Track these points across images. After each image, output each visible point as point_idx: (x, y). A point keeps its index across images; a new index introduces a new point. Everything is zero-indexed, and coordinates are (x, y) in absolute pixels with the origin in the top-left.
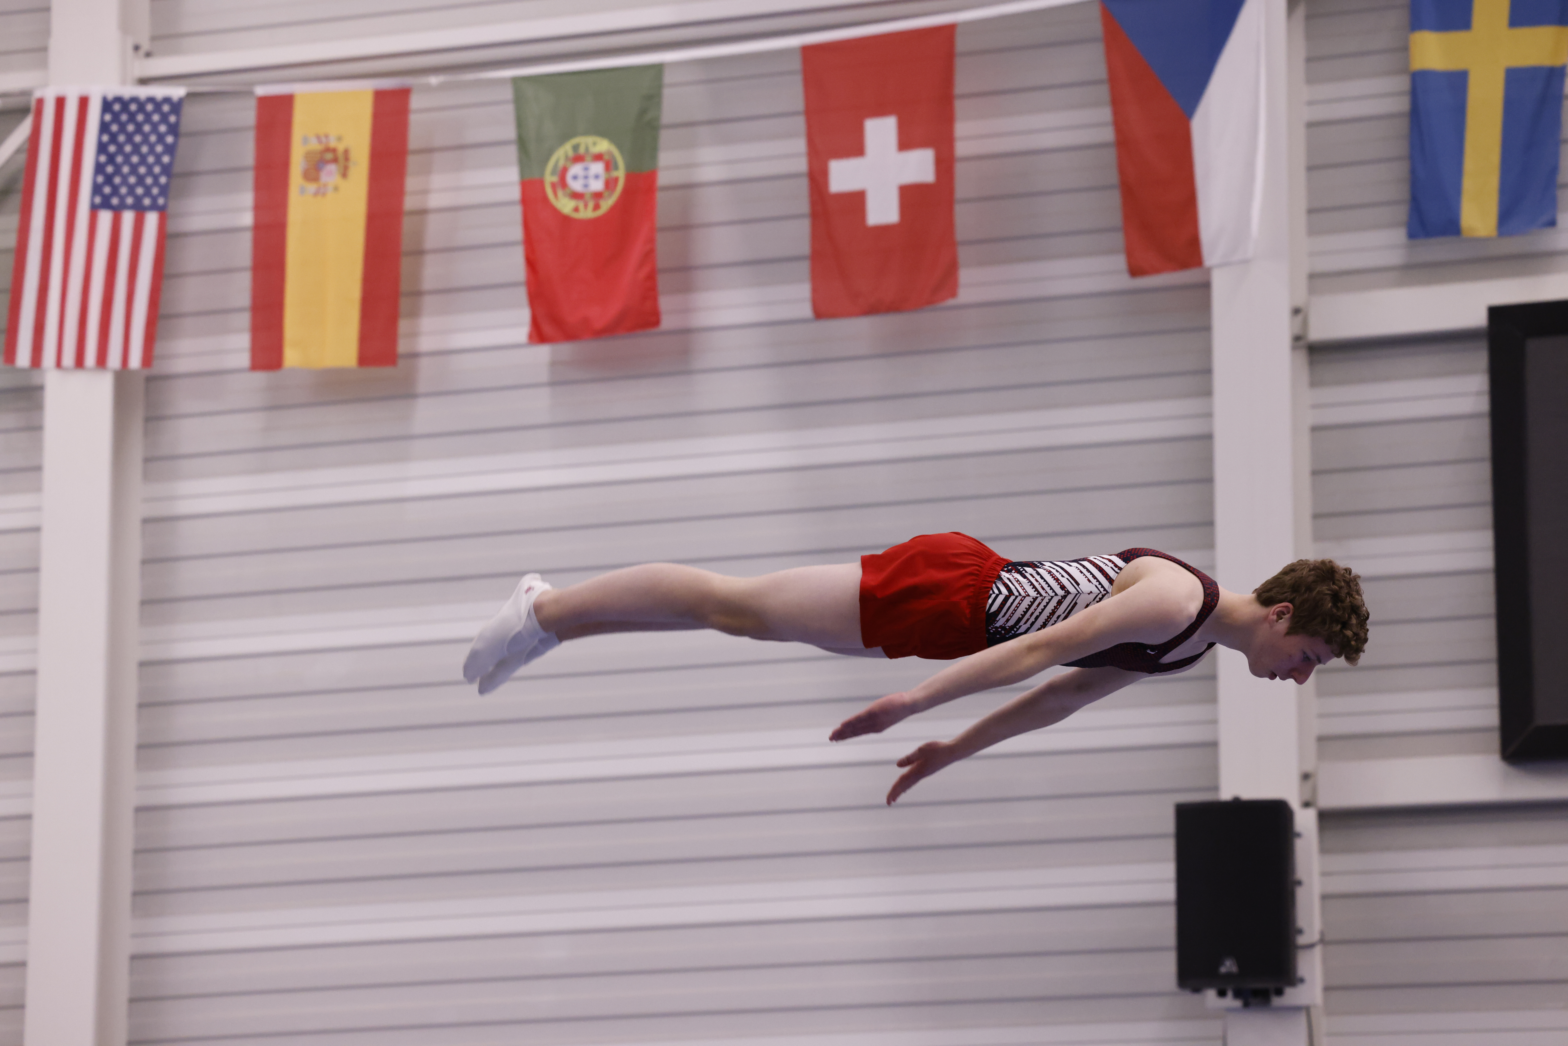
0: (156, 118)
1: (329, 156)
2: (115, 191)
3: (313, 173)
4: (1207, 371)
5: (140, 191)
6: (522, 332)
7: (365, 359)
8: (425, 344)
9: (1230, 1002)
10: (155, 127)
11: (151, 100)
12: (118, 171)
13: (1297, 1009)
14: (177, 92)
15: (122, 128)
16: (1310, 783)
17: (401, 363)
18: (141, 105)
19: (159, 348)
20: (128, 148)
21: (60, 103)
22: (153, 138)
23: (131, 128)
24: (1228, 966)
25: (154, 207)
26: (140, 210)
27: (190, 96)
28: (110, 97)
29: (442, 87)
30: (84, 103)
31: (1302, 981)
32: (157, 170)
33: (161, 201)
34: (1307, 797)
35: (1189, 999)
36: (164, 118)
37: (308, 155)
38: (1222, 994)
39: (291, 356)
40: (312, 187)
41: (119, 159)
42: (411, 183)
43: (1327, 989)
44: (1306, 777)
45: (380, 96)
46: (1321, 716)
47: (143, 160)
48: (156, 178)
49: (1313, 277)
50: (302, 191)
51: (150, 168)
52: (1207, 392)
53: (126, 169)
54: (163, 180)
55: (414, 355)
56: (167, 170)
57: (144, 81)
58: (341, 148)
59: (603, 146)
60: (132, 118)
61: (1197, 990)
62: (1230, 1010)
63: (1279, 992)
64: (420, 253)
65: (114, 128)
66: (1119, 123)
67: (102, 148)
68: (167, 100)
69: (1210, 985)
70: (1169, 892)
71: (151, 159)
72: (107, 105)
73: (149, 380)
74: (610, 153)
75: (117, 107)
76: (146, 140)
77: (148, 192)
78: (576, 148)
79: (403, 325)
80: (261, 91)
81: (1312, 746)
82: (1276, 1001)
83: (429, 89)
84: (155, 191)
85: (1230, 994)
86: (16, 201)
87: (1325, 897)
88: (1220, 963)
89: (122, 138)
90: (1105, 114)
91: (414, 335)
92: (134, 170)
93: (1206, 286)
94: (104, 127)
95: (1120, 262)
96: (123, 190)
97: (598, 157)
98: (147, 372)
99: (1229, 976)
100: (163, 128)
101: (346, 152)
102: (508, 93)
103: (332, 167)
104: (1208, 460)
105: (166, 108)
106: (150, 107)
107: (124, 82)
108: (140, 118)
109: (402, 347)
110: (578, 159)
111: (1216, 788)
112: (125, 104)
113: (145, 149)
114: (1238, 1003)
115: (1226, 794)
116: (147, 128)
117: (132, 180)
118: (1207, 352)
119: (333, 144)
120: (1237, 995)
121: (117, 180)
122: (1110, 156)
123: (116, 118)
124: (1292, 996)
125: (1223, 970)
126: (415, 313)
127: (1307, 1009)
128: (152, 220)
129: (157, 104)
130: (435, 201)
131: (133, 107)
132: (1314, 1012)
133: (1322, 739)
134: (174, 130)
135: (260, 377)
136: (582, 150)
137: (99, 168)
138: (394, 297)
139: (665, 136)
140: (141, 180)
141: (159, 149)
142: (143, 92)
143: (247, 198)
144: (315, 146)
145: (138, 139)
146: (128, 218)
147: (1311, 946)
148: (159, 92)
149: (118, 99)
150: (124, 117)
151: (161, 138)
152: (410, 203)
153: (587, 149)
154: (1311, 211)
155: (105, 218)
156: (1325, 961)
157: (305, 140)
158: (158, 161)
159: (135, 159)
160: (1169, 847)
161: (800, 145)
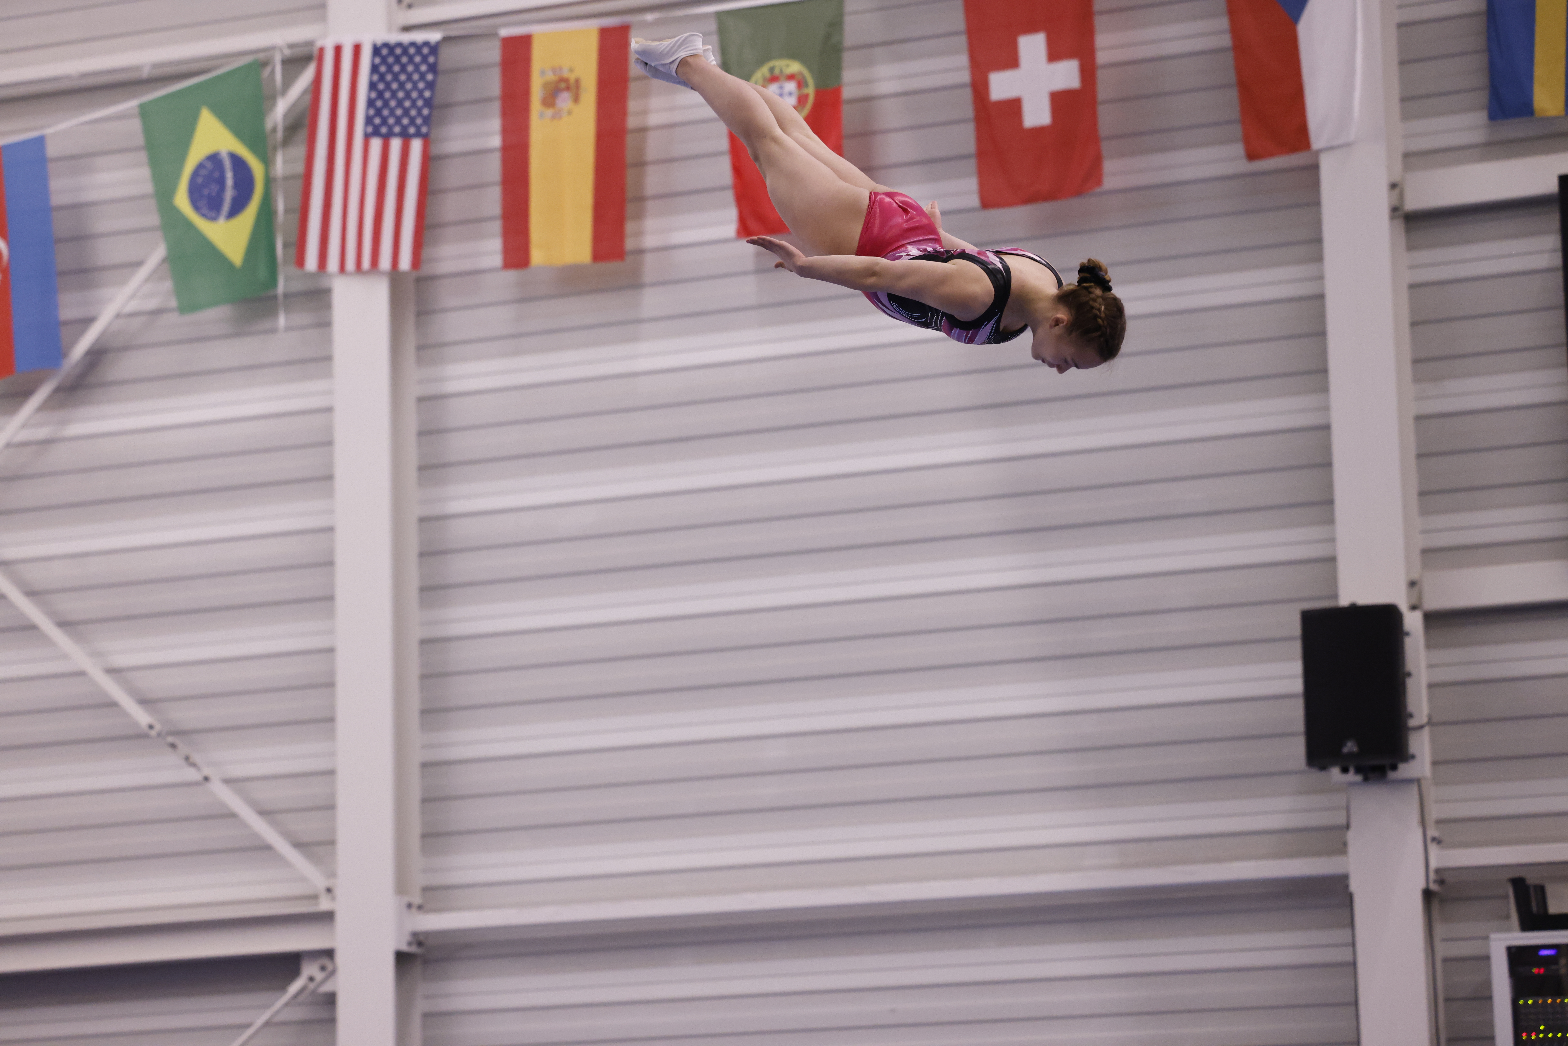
0: (418, 59)
1: (563, 85)
2: (384, 121)
3: (550, 100)
4: (1318, 240)
5: (405, 121)
6: (730, 228)
7: (599, 255)
8: (650, 241)
9: (1352, 777)
10: (417, 67)
11: (413, 44)
12: (386, 104)
13: (1409, 781)
14: (434, 36)
15: (390, 68)
16: (1416, 589)
17: (629, 259)
18: (405, 48)
19: (426, 253)
20: (395, 86)
21: (338, 50)
22: (416, 77)
23: (396, 68)
24: (1350, 747)
25: (418, 134)
26: (406, 138)
27: (446, 39)
28: (379, 42)
29: (657, 23)
30: (357, 49)
31: (1413, 757)
32: (420, 103)
33: (424, 130)
34: (1414, 601)
35: (1316, 775)
36: (425, 59)
37: (546, 85)
38: (1345, 770)
39: (537, 256)
40: (549, 112)
41: (387, 95)
42: (633, 105)
43: (1435, 763)
44: (1412, 584)
45: (604, 32)
46: (1424, 532)
47: (408, 95)
48: (419, 110)
49: (1407, 155)
50: (542, 115)
51: (414, 102)
52: (1319, 258)
53: (393, 103)
54: (425, 112)
55: (641, 252)
56: (428, 103)
57: (407, 29)
58: (572, 77)
59: (795, 67)
60: (398, 59)
61: (1323, 768)
62: (1352, 784)
63: (1394, 768)
64: (641, 164)
65: (383, 69)
66: (1236, 31)
67: (372, 86)
68: (426, 44)
69: (1334, 764)
70: (1297, 686)
71: (414, 95)
72: (376, 50)
73: (419, 280)
74: (801, 73)
75: (385, 52)
76: (409, 77)
77: (412, 121)
78: (772, 70)
79: (630, 227)
80: (504, 32)
81: (1417, 558)
82: (1392, 775)
83: (646, 25)
84: (419, 121)
85: (1352, 771)
86: (303, 134)
87: (1431, 686)
88: (1342, 744)
89: (389, 77)
90: (1223, 23)
91: (640, 234)
92: (400, 103)
93: (1314, 168)
94: (374, 69)
95: (1239, 149)
96: (391, 121)
97: (791, 77)
98: (416, 274)
99: (1351, 755)
100: (424, 68)
101: (577, 81)
102: (712, 26)
103: (565, 95)
104: (1321, 316)
105: (426, 51)
106: (412, 51)
107: (390, 29)
108: (404, 60)
109: (630, 244)
110: (774, 79)
111: (1336, 597)
112: (390, 48)
113: (409, 86)
114: (1358, 778)
115: (1344, 601)
116: (410, 68)
117: (399, 112)
118: (1317, 224)
119: (566, 74)
120: (1358, 771)
121: (386, 112)
122: (1229, 60)
123: (384, 60)
124: (1405, 770)
125: (1345, 750)
126: (640, 216)
127: (1418, 781)
128: (416, 146)
129: (418, 47)
130: (653, 119)
131: (398, 51)
132: (1424, 785)
133: (1425, 552)
134: (433, 68)
135: (512, 275)
136: (777, 72)
137: (371, 103)
138: (621, 202)
139: (847, 57)
140: (406, 112)
141: (421, 85)
142: (407, 38)
143: (495, 124)
144: (550, 77)
145: (403, 77)
146: (396, 144)
147: (1421, 727)
148: (419, 37)
149: (386, 45)
150: (391, 60)
151: (422, 77)
152: (632, 122)
153: (781, 71)
154: (1403, 100)
155: (376, 144)
156: (1433, 740)
157: (543, 73)
158: (421, 95)
159: (401, 95)
160: (1296, 648)
161: (963, 60)
